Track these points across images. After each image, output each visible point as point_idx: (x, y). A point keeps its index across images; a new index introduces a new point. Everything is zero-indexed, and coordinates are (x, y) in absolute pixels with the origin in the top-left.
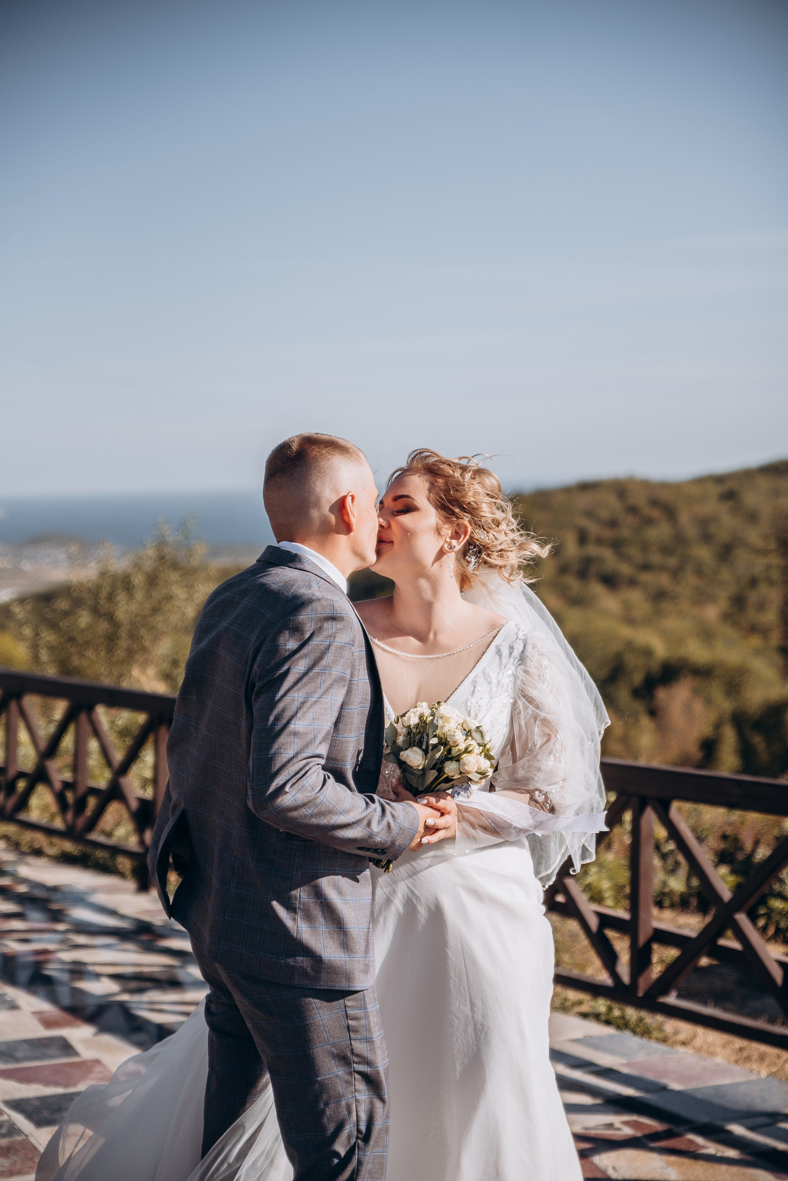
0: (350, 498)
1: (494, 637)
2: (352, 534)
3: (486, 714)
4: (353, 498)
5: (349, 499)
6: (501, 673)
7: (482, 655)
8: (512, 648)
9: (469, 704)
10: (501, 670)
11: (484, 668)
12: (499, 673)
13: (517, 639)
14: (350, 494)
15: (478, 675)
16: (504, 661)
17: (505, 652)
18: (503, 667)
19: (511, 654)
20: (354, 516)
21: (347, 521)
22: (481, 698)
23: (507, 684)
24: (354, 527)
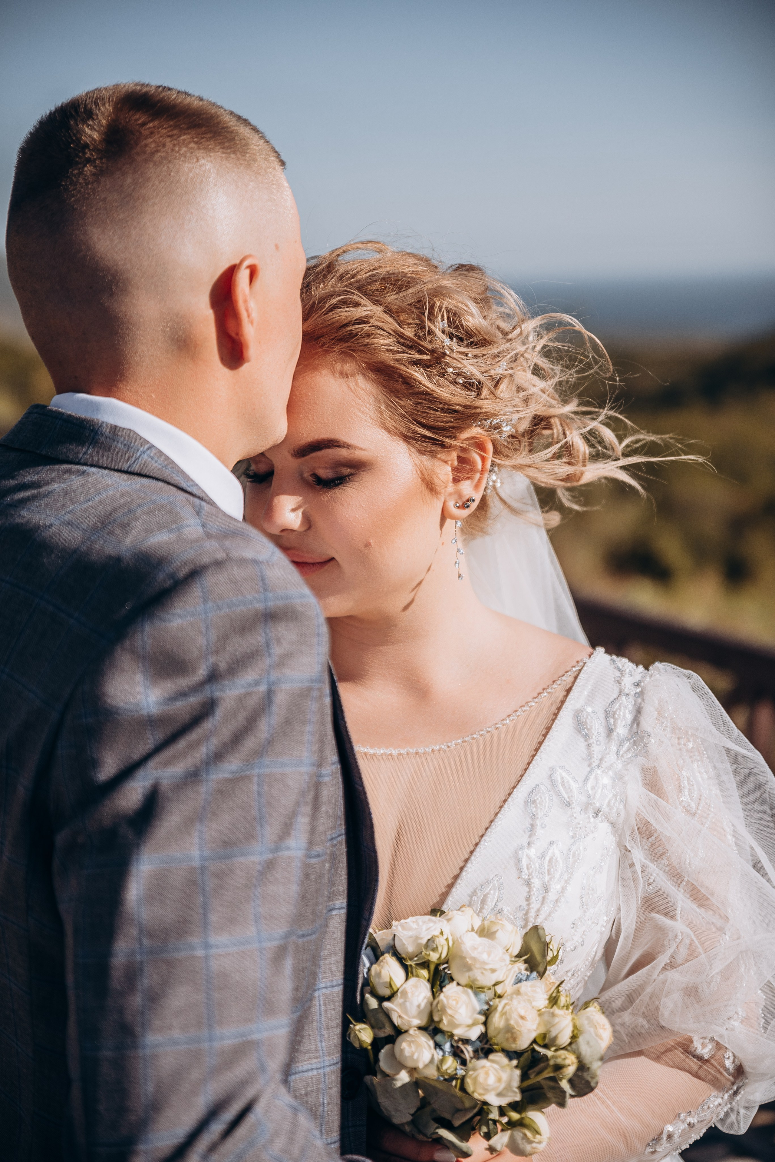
0: (247, 272)
1: (568, 691)
2: (245, 368)
3: (567, 882)
4: (253, 272)
5: (243, 276)
6: (592, 777)
7: (545, 735)
8: (609, 714)
9: (524, 863)
10: (591, 772)
11: (552, 769)
12: (586, 780)
13: (620, 695)
14: (246, 263)
15: (537, 786)
16: (596, 750)
17: (597, 727)
18: (594, 764)
19: (610, 731)
20: (252, 323)
21: (233, 334)
22: (552, 843)
23: (609, 803)
24: (252, 350)
